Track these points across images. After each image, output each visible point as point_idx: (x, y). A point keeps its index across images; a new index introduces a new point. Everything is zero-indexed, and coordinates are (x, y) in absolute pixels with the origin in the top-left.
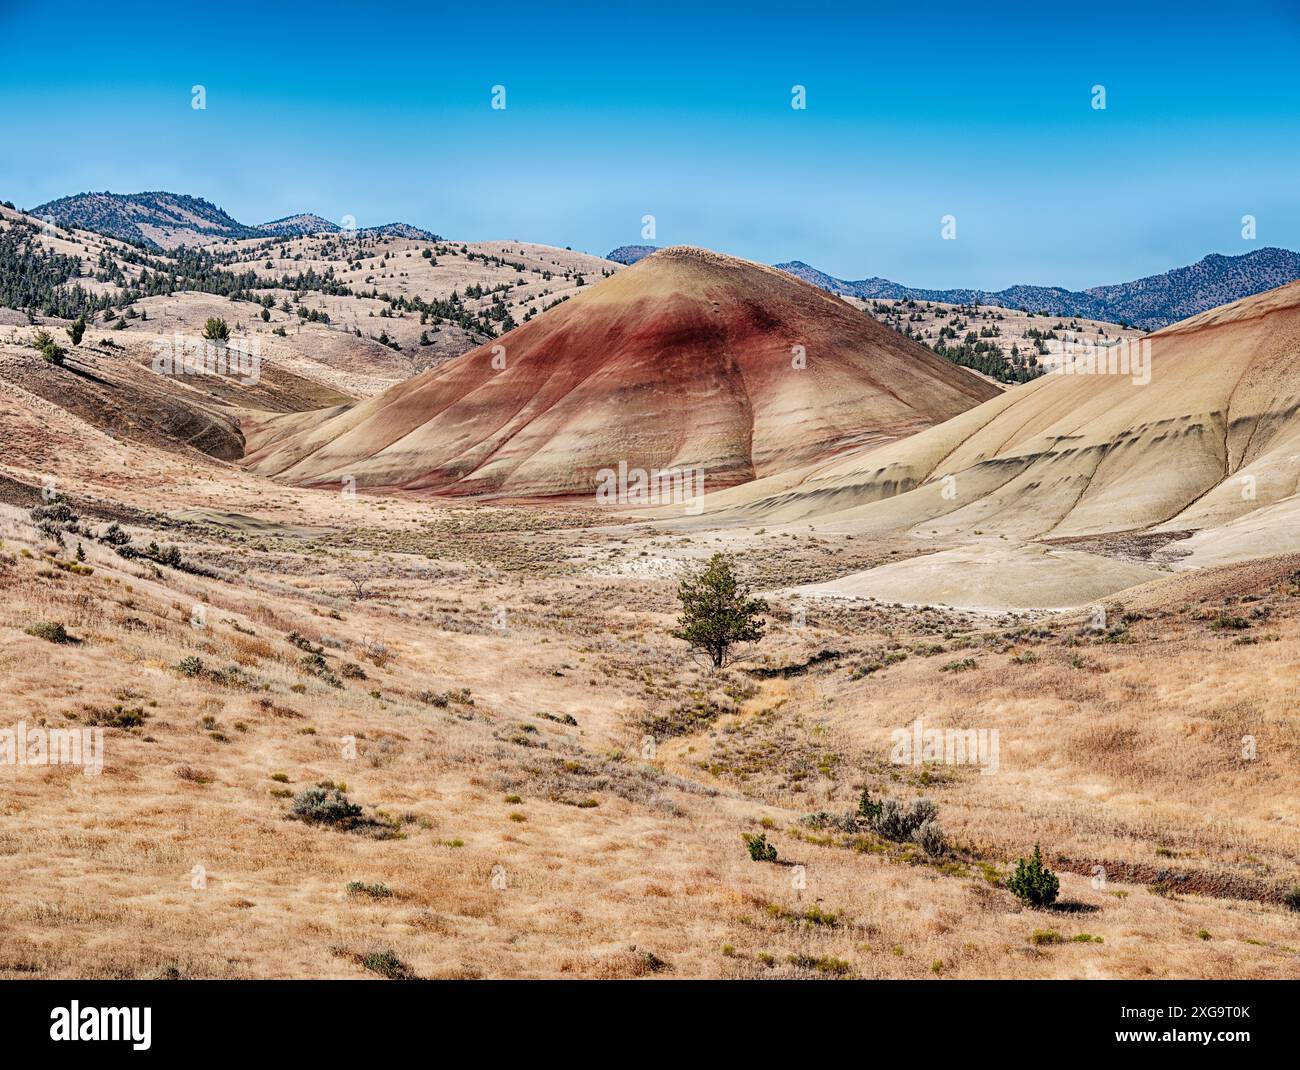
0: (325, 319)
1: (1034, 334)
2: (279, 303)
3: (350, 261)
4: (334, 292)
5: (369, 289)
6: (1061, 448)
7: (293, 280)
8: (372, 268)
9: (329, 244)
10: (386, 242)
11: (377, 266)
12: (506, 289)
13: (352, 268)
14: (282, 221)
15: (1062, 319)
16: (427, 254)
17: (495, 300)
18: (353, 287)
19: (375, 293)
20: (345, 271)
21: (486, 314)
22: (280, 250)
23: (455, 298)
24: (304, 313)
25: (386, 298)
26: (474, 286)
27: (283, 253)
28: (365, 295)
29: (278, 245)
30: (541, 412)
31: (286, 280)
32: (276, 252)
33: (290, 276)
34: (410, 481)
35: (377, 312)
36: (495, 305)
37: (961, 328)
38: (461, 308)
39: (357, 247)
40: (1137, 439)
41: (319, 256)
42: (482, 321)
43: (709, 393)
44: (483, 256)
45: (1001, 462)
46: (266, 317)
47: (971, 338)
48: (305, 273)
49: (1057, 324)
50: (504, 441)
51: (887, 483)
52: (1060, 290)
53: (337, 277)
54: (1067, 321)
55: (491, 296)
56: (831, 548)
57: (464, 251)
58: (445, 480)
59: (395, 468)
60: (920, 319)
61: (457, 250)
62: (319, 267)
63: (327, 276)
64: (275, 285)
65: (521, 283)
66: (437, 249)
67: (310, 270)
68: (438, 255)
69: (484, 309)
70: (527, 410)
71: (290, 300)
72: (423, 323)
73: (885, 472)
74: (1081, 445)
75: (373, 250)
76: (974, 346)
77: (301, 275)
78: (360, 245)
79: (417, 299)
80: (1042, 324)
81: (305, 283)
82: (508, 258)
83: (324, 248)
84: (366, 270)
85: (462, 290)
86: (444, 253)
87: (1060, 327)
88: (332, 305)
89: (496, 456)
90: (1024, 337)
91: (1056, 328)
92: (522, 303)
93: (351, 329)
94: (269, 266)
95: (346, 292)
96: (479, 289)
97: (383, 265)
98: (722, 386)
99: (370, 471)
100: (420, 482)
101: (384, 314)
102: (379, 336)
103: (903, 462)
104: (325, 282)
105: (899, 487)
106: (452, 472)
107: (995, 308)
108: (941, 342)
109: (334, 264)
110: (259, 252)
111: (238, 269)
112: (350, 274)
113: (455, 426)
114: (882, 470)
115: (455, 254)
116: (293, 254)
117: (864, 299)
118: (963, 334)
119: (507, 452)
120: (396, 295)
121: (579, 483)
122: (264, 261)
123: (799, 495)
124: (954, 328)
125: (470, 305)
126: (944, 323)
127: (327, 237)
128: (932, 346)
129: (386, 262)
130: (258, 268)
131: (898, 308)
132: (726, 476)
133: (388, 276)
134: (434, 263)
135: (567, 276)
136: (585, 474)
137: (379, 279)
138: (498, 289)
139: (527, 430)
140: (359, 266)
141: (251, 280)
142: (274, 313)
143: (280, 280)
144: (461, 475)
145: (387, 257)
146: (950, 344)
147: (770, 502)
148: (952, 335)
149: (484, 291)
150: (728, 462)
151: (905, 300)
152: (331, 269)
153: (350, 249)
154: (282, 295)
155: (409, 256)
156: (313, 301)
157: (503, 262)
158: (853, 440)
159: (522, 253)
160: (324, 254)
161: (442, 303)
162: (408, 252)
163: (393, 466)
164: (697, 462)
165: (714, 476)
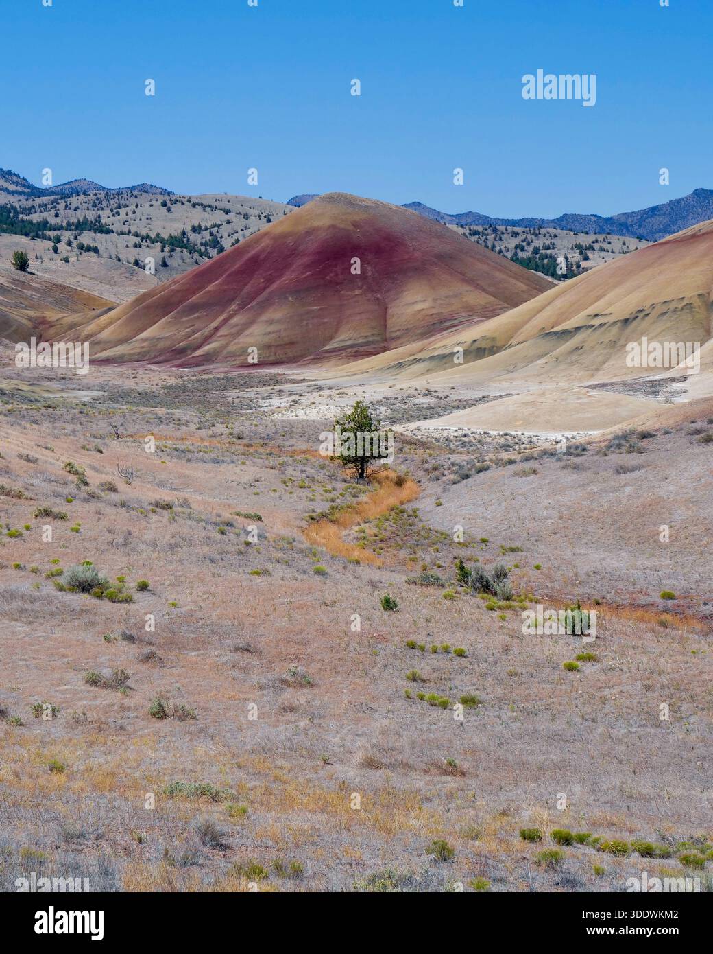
0: (96, 250)
1: (578, 247)
2: (64, 240)
3: (112, 210)
4: (101, 231)
5: (126, 229)
6: (596, 322)
7: (73, 224)
8: (127, 214)
9: (97, 199)
10: (136, 197)
11: (130, 214)
12: (218, 226)
13: (113, 215)
14: (65, 184)
15: (597, 236)
16: (164, 204)
17: (211, 234)
18: (114, 228)
19: (129, 232)
20: (109, 217)
21: (206, 244)
22: (64, 204)
23: (184, 233)
24: (81, 247)
25: (137, 235)
26: (196, 225)
27: (66, 206)
28: (122, 233)
29: (63, 201)
30: (243, 308)
31: (69, 224)
32: (61, 206)
33: (71, 222)
34: (155, 357)
35: (131, 244)
36: (211, 237)
37: (528, 244)
38: (188, 240)
39: (116, 200)
40: (648, 314)
41: (91, 207)
42: (203, 248)
43: (357, 292)
44: (202, 205)
45: (555, 333)
46: (56, 250)
47: (536, 251)
48: (81, 220)
49: (594, 240)
50: (217, 329)
51: (479, 349)
52: (596, 216)
53: (103, 221)
54: (601, 237)
55: (208, 231)
56: (440, 395)
57: (189, 201)
58: (178, 356)
59: (144, 349)
60: (501, 239)
61: (185, 201)
62: (91, 215)
63: (96, 221)
64: (61, 228)
65: (228, 222)
66: (170, 200)
67: (85, 217)
68: (172, 204)
69: (204, 241)
70: (234, 307)
71: (72, 238)
72: (163, 251)
73: (477, 343)
74: (610, 319)
75: (127, 202)
76: (538, 256)
77: (79, 221)
78: (118, 200)
79: (158, 235)
80: (584, 240)
81: (81, 226)
82: (219, 204)
83: (94, 202)
84: (123, 216)
85: (188, 228)
86: (175, 203)
87: (596, 241)
88: (100, 240)
89: (214, 338)
90: (572, 249)
91: (593, 242)
92: (229, 236)
93: (114, 257)
94: (57, 215)
95: (109, 232)
96: (200, 227)
97: (134, 212)
98: (365, 287)
99: (126, 352)
100: (161, 358)
101: (135, 246)
102: (133, 261)
103: (489, 335)
104: (95, 225)
105: (487, 352)
106: (182, 352)
107: (551, 230)
108: (516, 254)
109: (100, 212)
110: (50, 206)
111: (36, 218)
112: (112, 219)
113: (184, 319)
114: (476, 341)
115: (183, 204)
116: (73, 206)
117: (462, 226)
118: (530, 249)
119: (221, 336)
120: (144, 232)
122: (53, 212)
123: (420, 359)
124: (524, 244)
125: (195, 238)
126: (517, 241)
127: (96, 195)
128: (509, 257)
129: (136, 210)
130: (49, 217)
131: (486, 232)
132: (370, 348)
133: (138, 220)
134: (169, 210)
135: (259, 216)
136: (273, 350)
137: (132, 222)
138: (213, 226)
139: (235, 320)
140: (118, 214)
141: (44, 225)
142: (62, 246)
143: (64, 225)
144: (189, 352)
145: (137, 206)
146: (521, 255)
147: (400, 365)
148: (523, 249)
149: (203, 228)
150: (371, 339)
151: (491, 226)
152: (99, 216)
153: (112, 202)
154: (66, 235)
155: (151, 205)
156: (87, 238)
157: (216, 208)
158: (456, 321)
159: (229, 202)
160: (94, 205)
161: (175, 237)
162: (151, 203)
163: (143, 347)
164: (350, 339)
165: (361, 349)
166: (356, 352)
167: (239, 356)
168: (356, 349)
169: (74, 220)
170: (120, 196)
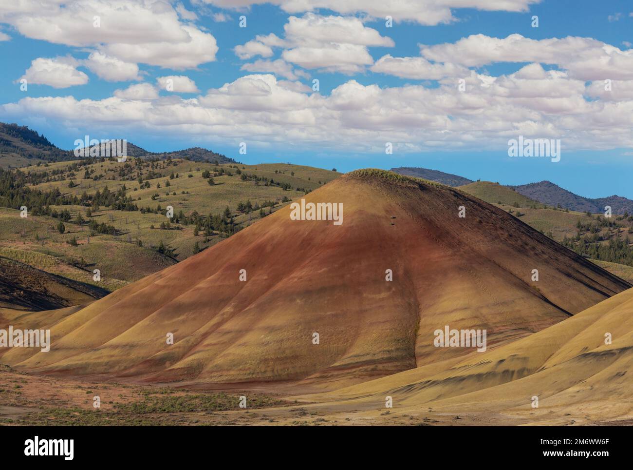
0: (113, 231)
2: (74, 217)
3: (141, 182)
5: (154, 205)
7: (90, 197)
8: (158, 187)
10: (175, 165)
11: (163, 185)
13: (142, 187)
16: (206, 175)
18: (140, 204)
19: (159, 209)
20: (136, 190)
22: (84, 172)
23: (228, 213)
24: (94, 226)
26: (246, 203)
27: (87, 173)
28: (149, 211)
29: (83, 167)
31: (85, 197)
33: (89, 194)
35: (159, 225)
38: (232, 222)
39: (150, 169)
41: (117, 176)
44: (255, 177)
46: (62, 230)
48: (101, 191)
50: (205, 336)
51: (506, 372)
53: (128, 195)
55: (259, 211)
59: (113, 358)
61: (235, 171)
62: (114, 187)
63: (120, 194)
64: (75, 201)
66: (215, 170)
67: (106, 189)
68: (216, 175)
71: (84, 214)
72: (196, 235)
75: (162, 171)
77: (98, 193)
78: (153, 167)
79: (194, 214)
81: (102, 199)
82: (276, 178)
84: (153, 188)
85: (234, 208)
86: (221, 175)
88: (121, 219)
89: (199, 348)
93: (134, 239)
94: (72, 185)
95: (133, 208)
96: (249, 206)
97: (168, 184)
98: (394, 289)
99: (92, 361)
101: (164, 227)
102: (157, 247)
103: (520, 354)
104: (117, 199)
106: (160, 362)
109: (127, 183)
111: (44, 187)
112: (140, 192)
115: (231, 175)
119: (208, 345)
122: (68, 181)
125: (240, 219)
129: (171, 182)
130: (62, 186)
132: (389, 366)
133: (172, 194)
134: (211, 183)
137: (164, 196)
138: (265, 206)
139: (227, 326)
140: (148, 185)
141: (56, 197)
142: (70, 225)
143: (79, 197)
145: (172, 177)
149: (253, 207)
150: (393, 354)
152: (124, 188)
153: (143, 170)
154: (79, 211)
155: (191, 176)
156: (105, 215)
157: (272, 182)
159: (292, 174)
160: (122, 175)
161: (216, 217)
162: (191, 173)
163: (112, 356)
165: (380, 367)
167: (228, 370)
168: (373, 366)
169: (92, 192)
170: (155, 163)
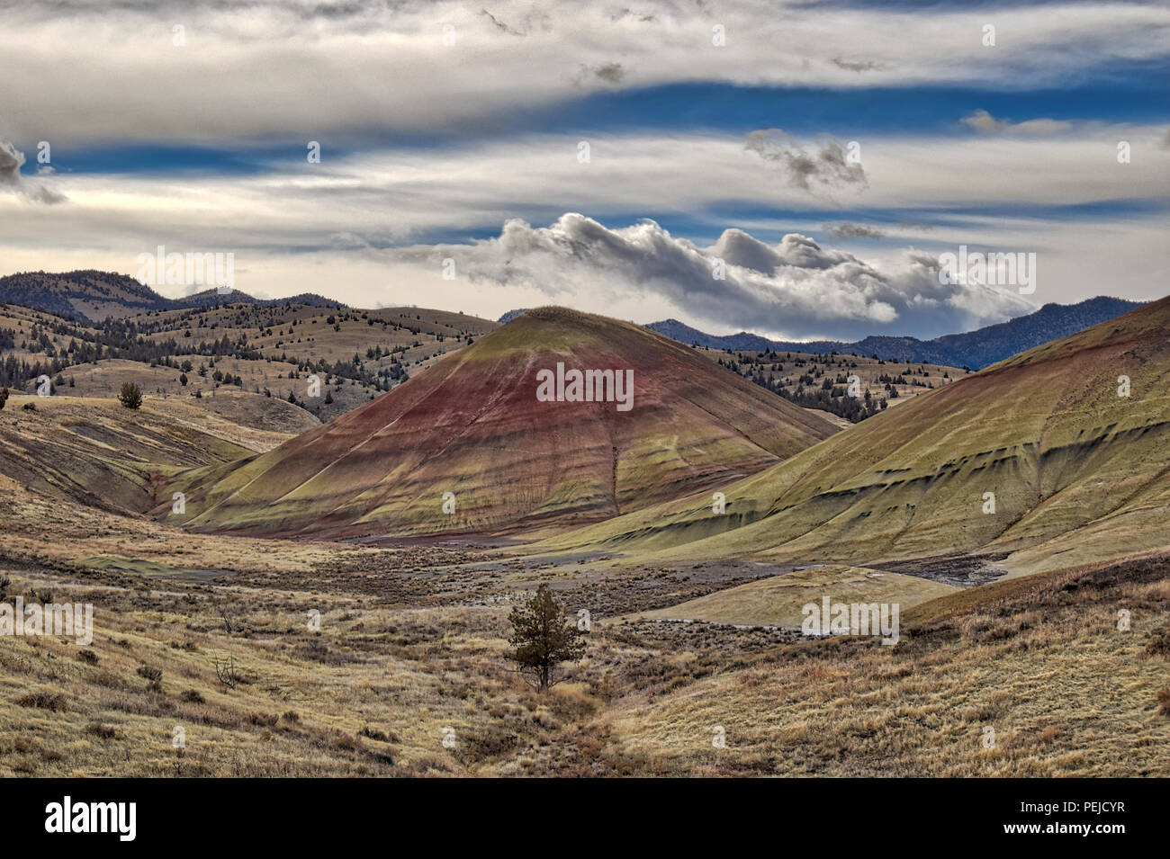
0: (238, 382)
1: (885, 379)
2: (196, 368)
4: (245, 357)
5: (279, 353)
6: (890, 481)
7: (209, 347)
8: (281, 334)
9: (243, 314)
10: (294, 311)
11: (286, 333)
12: (403, 350)
15: (911, 365)
16: (331, 321)
17: (394, 361)
18: (264, 351)
19: (284, 357)
20: (257, 338)
21: (386, 374)
22: (198, 320)
23: (357, 360)
24: (218, 377)
25: (293, 362)
26: (374, 349)
27: (201, 322)
28: (275, 359)
29: (197, 315)
31: (203, 347)
32: (195, 321)
33: (207, 343)
34: (304, 526)
35: (286, 374)
36: (393, 365)
37: (818, 376)
38: (362, 369)
39: (268, 315)
40: (958, 471)
41: (234, 325)
42: (382, 380)
44: (381, 321)
45: (835, 494)
46: (184, 381)
47: (827, 385)
48: (220, 340)
49: (906, 370)
51: (733, 516)
52: (911, 339)
53: (249, 343)
54: (915, 367)
55: (390, 357)
56: (679, 576)
57: (364, 317)
58: (335, 524)
59: (291, 515)
60: (781, 369)
61: (359, 317)
62: (234, 335)
63: (240, 343)
64: (193, 352)
65: (416, 345)
66: (340, 316)
67: (225, 338)
68: (341, 321)
69: (383, 369)
71: (207, 365)
72: (328, 383)
73: (732, 506)
74: (908, 477)
75: (282, 319)
76: (830, 392)
77: (217, 342)
79: (322, 362)
80: (893, 370)
81: (220, 349)
82: (403, 321)
83: (238, 317)
84: (276, 336)
85: (363, 352)
86: (346, 320)
87: (909, 372)
88: (244, 368)
90: (876, 382)
91: (904, 374)
92: (417, 363)
93: (261, 390)
94: (188, 335)
95: (257, 356)
96: (378, 351)
97: (291, 332)
98: (587, 432)
99: (268, 518)
100: (314, 526)
101: (291, 376)
102: (288, 396)
103: (748, 497)
104: (238, 348)
105: (744, 519)
106: (343, 517)
107: (848, 357)
108: (801, 389)
109: (246, 331)
110: (178, 323)
111: (159, 338)
112: (262, 339)
114: (729, 504)
115: (356, 320)
116: (209, 324)
117: (729, 352)
118: (821, 381)
120: (303, 358)
121: (457, 524)
122: (183, 331)
124: (813, 375)
125: (370, 365)
126: (803, 371)
127: (241, 307)
128: (792, 392)
129: (294, 328)
130: (177, 336)
131: (761, 359)
132: (591, 514)
133: (296, 341)
134: (337, 329)
135: (458, 337)
136: (463, 515)
137: (287, 344)
138: (396, 351)
140: (269, 332)
141: (171, 348)
142: (192, 377)
143: (197, 347)
145: (295, 324)
146: (807, 390)
147: (629, 536)
148: (810, 383)
149: (383, 353)
150: (593, 501)
151: (768, 351)
152: (245, 336)
153: (262, 318)
154: (198, 361)
155: (314, 322)
156: (226, 365)
157: (400, 326)
158: (708, 478)
159: (418, 318)
161: (345, 365)
162: (314, 319)
164: (566, 502)
165: (580, 514)
166: (573, 518)
168: (573, 515)
169: (209, 341)
170: (273, 310)
